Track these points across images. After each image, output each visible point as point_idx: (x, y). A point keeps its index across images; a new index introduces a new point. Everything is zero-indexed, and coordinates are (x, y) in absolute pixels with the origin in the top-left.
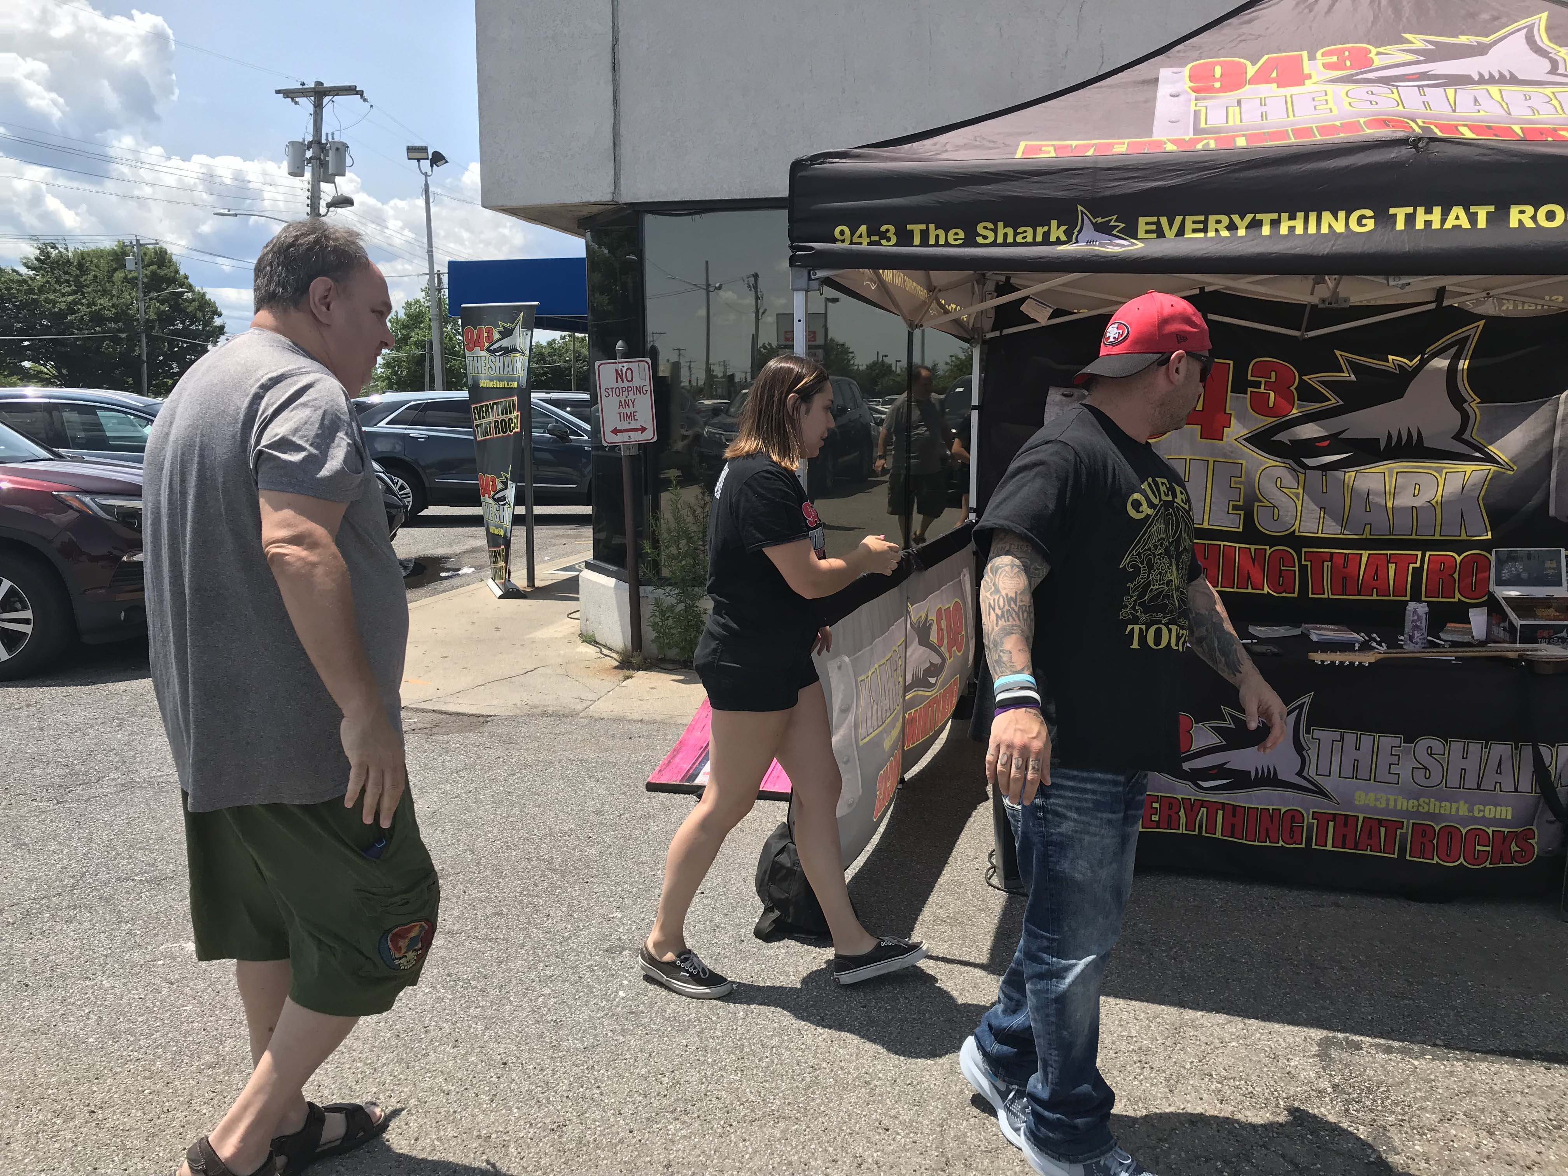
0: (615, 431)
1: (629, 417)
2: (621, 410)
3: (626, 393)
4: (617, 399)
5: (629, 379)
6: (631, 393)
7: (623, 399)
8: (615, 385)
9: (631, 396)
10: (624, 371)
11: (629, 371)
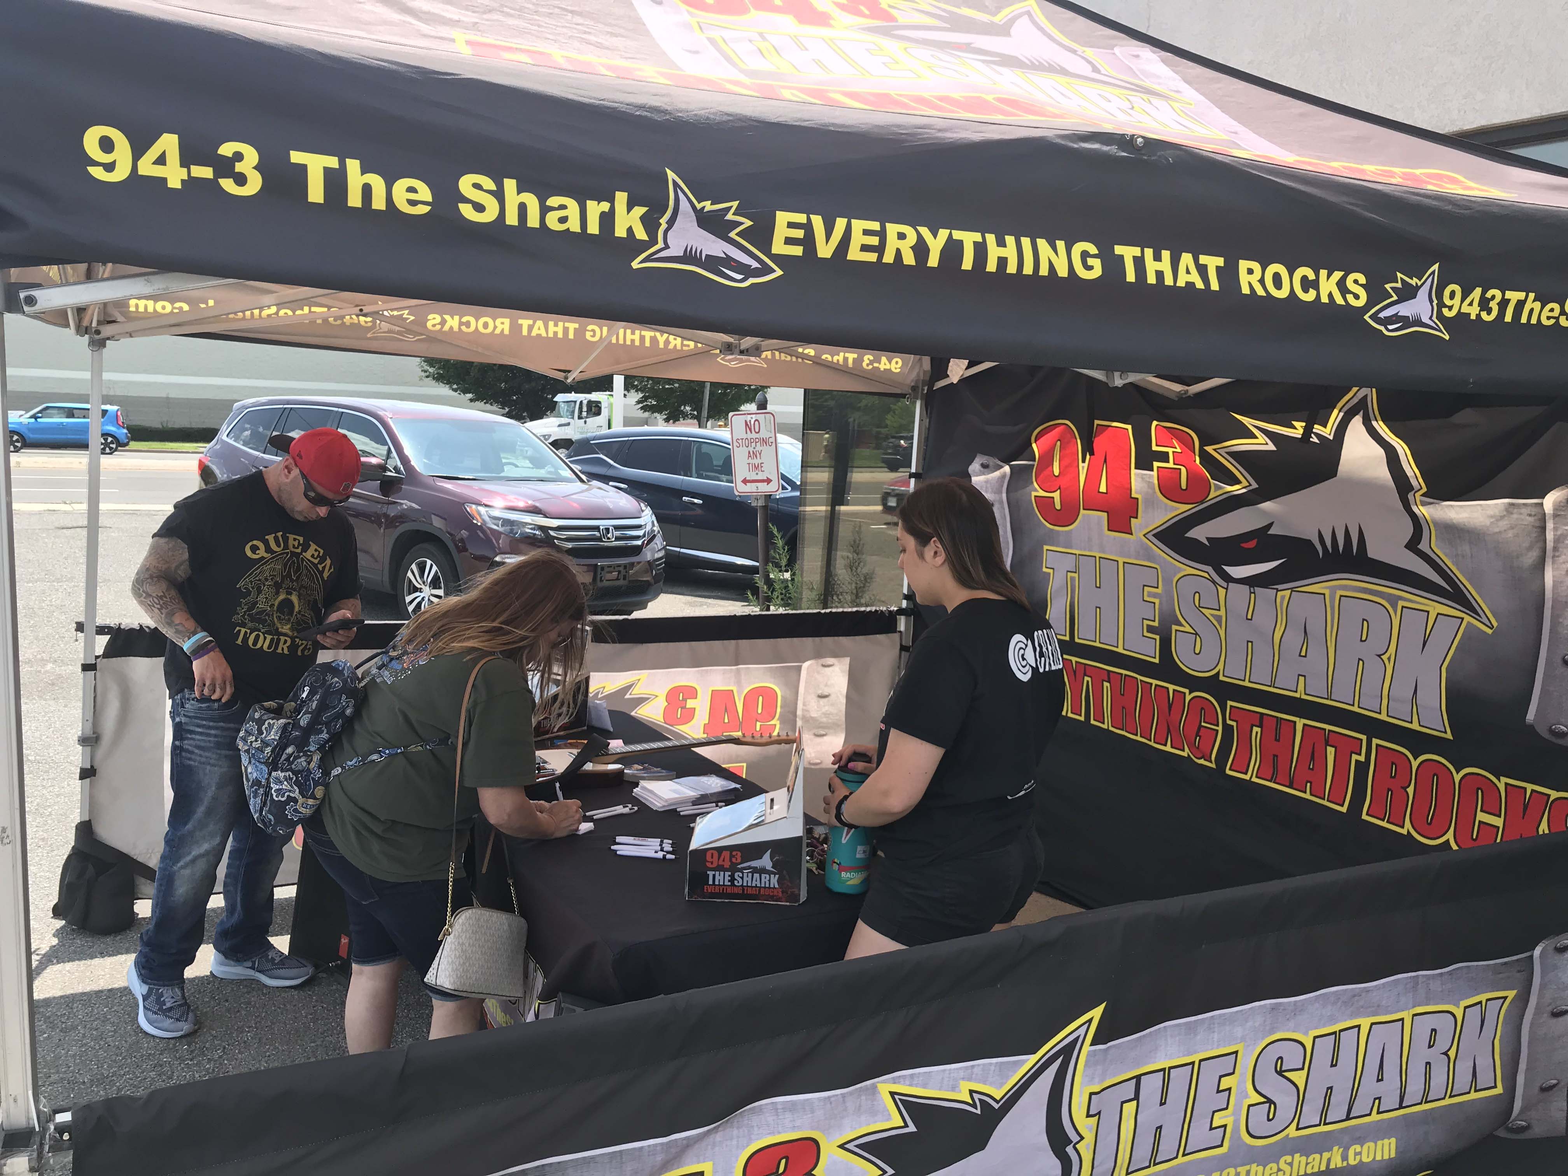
0: (745, 481)
1: (757, 467)
2: (750, 461)
3: (753, 444)
4: (746, 450)
5: (757, 431)
6: (758, 444)
7: (751, 449)
8: (745, 436)
9: (759, 448)
10: (752, 423)
11: (757, 422)
